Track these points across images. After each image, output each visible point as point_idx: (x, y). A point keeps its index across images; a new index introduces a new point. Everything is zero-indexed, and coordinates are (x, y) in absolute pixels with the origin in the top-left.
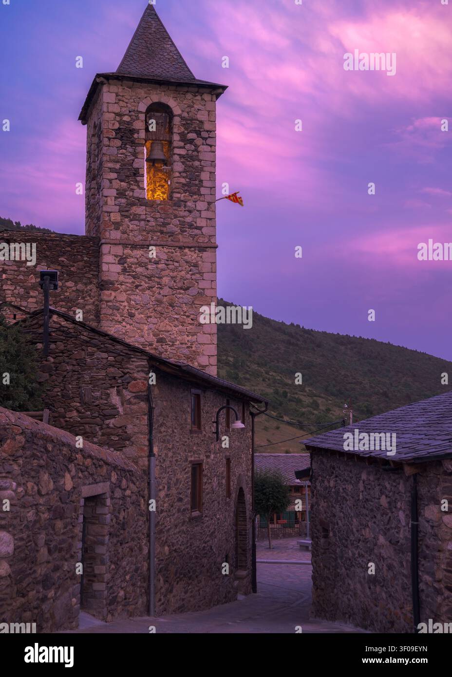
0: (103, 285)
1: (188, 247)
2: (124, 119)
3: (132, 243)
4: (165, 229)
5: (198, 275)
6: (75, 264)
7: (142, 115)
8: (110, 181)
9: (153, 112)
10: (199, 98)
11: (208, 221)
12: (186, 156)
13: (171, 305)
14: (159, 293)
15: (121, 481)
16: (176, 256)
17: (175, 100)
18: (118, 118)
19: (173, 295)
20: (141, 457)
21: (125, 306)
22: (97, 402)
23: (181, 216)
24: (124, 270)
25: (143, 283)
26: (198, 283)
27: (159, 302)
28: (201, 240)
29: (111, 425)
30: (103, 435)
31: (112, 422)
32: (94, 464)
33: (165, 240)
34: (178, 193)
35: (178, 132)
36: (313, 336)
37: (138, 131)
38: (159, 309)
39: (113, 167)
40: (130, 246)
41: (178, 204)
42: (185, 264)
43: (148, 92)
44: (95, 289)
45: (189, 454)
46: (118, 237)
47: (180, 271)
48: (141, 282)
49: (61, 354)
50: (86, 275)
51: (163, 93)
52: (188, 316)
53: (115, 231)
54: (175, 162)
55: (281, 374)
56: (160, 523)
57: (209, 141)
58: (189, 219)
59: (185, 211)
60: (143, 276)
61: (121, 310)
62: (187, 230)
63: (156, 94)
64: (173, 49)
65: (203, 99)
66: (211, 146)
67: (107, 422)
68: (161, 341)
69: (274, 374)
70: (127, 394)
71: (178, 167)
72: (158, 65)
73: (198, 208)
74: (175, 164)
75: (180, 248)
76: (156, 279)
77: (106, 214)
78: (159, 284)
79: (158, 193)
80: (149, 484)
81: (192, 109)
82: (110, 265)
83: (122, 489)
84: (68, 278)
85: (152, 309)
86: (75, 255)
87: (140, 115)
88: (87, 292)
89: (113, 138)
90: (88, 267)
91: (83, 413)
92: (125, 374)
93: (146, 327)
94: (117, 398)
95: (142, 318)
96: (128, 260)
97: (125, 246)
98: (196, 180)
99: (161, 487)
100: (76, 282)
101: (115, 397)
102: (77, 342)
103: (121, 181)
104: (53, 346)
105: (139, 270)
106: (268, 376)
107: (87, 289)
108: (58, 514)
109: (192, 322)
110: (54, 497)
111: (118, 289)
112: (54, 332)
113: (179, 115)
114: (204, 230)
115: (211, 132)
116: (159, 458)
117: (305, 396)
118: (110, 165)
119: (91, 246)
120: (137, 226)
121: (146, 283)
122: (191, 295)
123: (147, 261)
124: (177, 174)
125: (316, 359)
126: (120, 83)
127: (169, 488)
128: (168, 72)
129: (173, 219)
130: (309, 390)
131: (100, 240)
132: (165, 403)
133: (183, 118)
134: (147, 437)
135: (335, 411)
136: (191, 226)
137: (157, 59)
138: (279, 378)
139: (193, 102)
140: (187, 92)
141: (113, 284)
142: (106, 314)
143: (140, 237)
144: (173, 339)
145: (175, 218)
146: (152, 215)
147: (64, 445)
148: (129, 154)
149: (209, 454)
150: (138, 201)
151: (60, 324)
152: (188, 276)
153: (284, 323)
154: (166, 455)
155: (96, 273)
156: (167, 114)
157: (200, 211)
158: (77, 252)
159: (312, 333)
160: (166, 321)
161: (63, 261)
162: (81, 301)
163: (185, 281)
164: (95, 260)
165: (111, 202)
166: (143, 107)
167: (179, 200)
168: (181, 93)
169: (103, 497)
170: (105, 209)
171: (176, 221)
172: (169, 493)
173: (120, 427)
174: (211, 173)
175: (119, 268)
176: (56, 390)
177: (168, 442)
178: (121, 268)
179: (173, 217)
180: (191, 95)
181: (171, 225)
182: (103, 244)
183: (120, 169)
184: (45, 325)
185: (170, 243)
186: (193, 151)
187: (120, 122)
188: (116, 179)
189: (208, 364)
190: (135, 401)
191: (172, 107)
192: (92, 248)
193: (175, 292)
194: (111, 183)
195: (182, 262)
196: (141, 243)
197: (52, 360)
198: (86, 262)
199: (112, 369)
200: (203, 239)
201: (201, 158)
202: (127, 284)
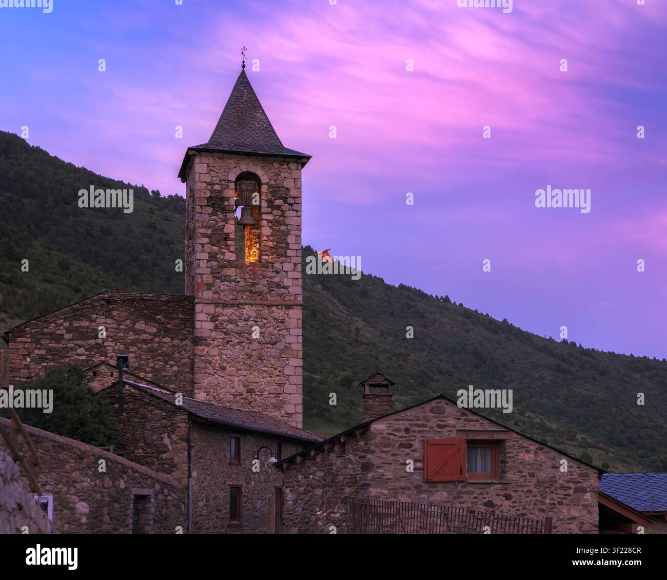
0: (197, 341)
1: (275, 305)
2: (215, 188)
3: (223, 302)
4: (253, 289)
5: (285, 331)
6: (172, 322)
7: (232, 183)
8: (203, 245)
9: (242, 180)
10: (285, 166)
11: (294, 281)
12: (273, 221)
13: (259, 359)
14: (249, 348)
15: (163, 490)
16: (265, 313)
17: (263, 170)
18: (209, 187)
19: (262, 349)
20: (184, 478)
21: (217, 360)
22: (155, 443)
23: (269, 276)
24: (216, 327)
25: (233, 339)
26: (284, 338)
27: (249, 356)
28: (287, 298)
29: (164, 458)
30: (159, 464)
31: (164, 456)
32: (141, 476)
33: (254, 298)
34: (266, 255)
35: (265, 199)
36: (595, 359)
37: (228, 199)
38: (248, 362)
39: (205, 232)
40: (221, 305)
41: (267, 265)
42: (273, 320)
43: (237, 162)
44: (190, 344)
45: (228, 480)
46: (211, 297)
47: (269, 327)
48: (232, 338)
49: (131, 411)
50: (182, 331)
51: (252, 163)
52: (276, 369)
53: (208, 292)
54: (263, 226)
55: (542, 415)
56: (199, 523)
57: (295, 207)
58: (276, 280)
59: (272, 272)
60: (233, 332)
61: (213, 364)
62: (275, 289)
63: (245, 164)
64: (263, 118)
65: (289, 168)
66: (297, 211)
67: (161, 456)
68: (250, 391)
69: (532, 415)
70: (174, 438)
71: (266, 231)
72: (248, 134)
73: (285, 269)
74: (263, 228)
75: (268, 306)
76: (246, 335)
77: (199, 276)
78: (248, 339)
79: (253, 250)
80: (188, 495)
81: (279, 177)
82: (203, 323)
83: (164, 495)
84: (164, 334)
85: (242, 362)
86: (171, 313)
87: (230, 184)
88: (182, 347)
89: (205, 206)
90: (183, 324)
91: (146, 450)
92: (173, 424)
93: (236, 379)
94: (168, 440)
95: (232, 370)
96: (220, 318)
97: (217, 305)
98: (282, 243)
99: (200, 499)
100: (172, 339)
101: (166, 439)
102: (142, 403)
103: (213, 245)
104: (126, 406)
105: (230, 326)
106: (523, 418)
107: (183, 345)
108: (115, 500)
109: (279, 374)
110: (112, 491)
111: (210, 344)
112: (126, 396)
113: (266, 184)
114: (290, 289)
115: (296, 198)
116: (198, 479)
117: (575, 446)
118: (202, 231)
119: (187, 305)
120: (228, 286)
121: (236, 338)
122: (279, 349)
123: (238, 318)
124: (265, 238)
125: (597, 392)
126: (211, 154)
127: (207, 501)
128: (258, 141)
129: (261, 280)
130: (582, 438)
131: (194, 300)
132: (204, 443)
133: (270, 186)
134: (187, 465)
135: (617, 468)
136: (278, 285)
137: (247, 128)
138: (539, 421)
139: (280, 171)
140: (274, 161)
141: (206, 340)
142: (199, 367)
143: (231, 297)
144: (261, 389)
145: (263, 279)
146: (241, 276)
147: (119, 464)
148: (220, 220)
149: (249, 481)
150: (228, 264)
151: (130, 391)
152: (276, 332)
153: (553, 340)
154: (205, 478)
155: (190, 329)
156: (256, 182)
157: (286, 272)
158: (173, 310)
159: (593, 354)
160: (255, 373)
161: (160, 319)
162: (177, 355)
163: (273, 337)
164: (190, 317)
165: (203, 264)
166: (233, 177)
167: (267, 262)
168: (269, 162)
169: (149, 498)
170: (198, 271)
171: (264, 282)
172: (207, 504)
173: (170, 459)
174: (296, 236)
175: (211, 325)
176: (128, 435)
177: (207, 469)
178: (213, 325)
179: (261, 278)
180: (278, 165)
181: (260, 285)
182: (196, 303)
183: (211, 234)
184: (120, 392)
185: (258, 302)
186: (280, 216)
187: (211, 191)
188: (208, 243)
189: (294, 412)
190: (180, 441)
191: (260, 176)
192: (187, 307)
193: (263, 346)
194: (203, 247)
195: (270, 319)
196: (231, 302)
197: (125, 415)
198: (181, 319)
199: (164, 421)
200: (290, 298)
201: (287, 222)
202: (219, 340)
